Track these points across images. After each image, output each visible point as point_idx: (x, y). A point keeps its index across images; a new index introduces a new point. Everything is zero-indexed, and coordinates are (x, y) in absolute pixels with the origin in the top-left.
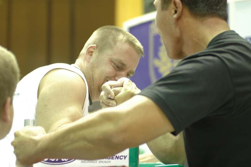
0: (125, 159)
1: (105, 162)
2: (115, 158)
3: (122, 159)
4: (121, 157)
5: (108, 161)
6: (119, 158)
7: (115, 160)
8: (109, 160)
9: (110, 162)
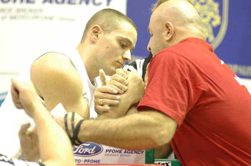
0: (142, 153)
1: (126, 155)
2: (134, 153)
3: (140, 153)
4: (139, 152)
5: (127, 155)
6: (137, 153)
7: (134, 154)
8: (129, 154)
9: (129, 155)
